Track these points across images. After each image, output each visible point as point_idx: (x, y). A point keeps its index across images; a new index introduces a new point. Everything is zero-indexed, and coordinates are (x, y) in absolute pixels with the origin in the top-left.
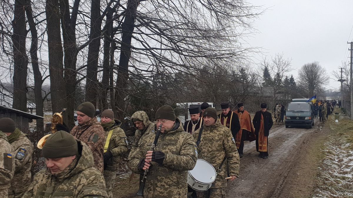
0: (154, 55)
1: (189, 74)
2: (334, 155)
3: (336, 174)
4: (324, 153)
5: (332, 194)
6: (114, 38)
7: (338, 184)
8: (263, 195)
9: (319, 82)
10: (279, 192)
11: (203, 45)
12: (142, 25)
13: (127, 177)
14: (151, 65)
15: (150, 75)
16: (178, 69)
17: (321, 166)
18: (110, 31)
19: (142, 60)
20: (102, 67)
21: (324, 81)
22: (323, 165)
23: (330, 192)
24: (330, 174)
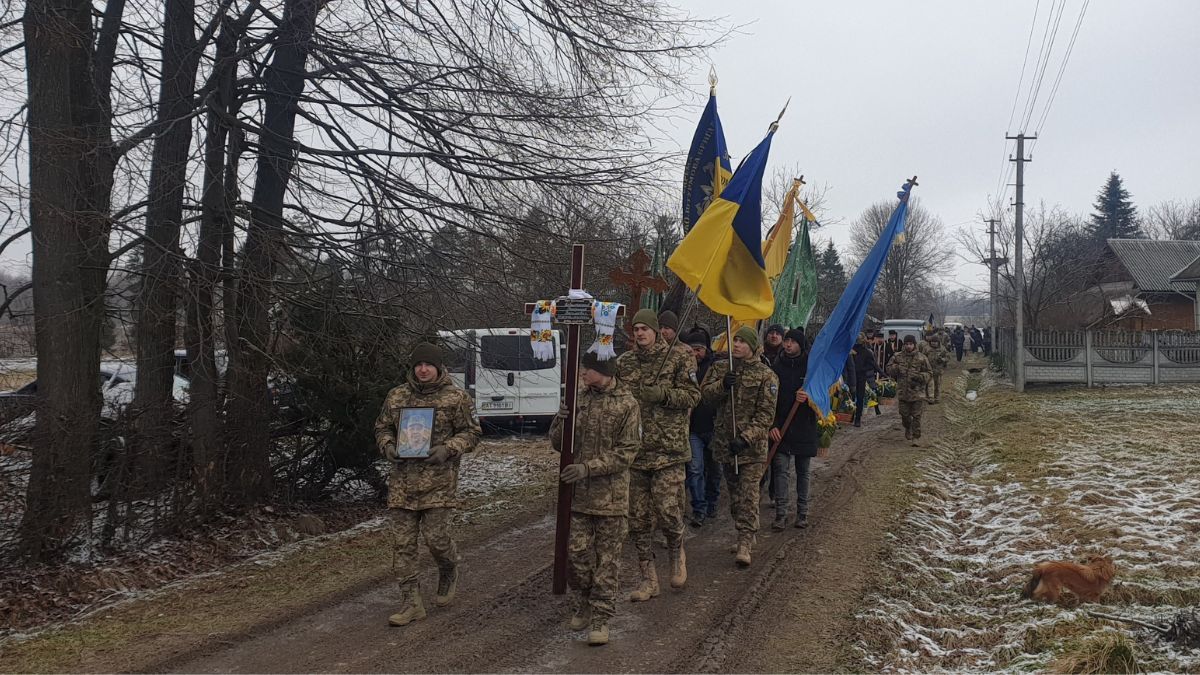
0: (367, 172)
1: (482, 234)
2: (944, 499)
3: (940, 554)
4: (911, 493)
5: (917, 610)
6: (239, 116)
7: (944, 582)
8: (704, 610)
9: (918, 265)
10: (754, 601)
11: (530, 142)
12: (327, 71)
13: (278, 562)
14: (356, 204)
15: (353, 237)
16: (448, 218)
17: (895, 531)
18: (226, 92)
19: (329, 189)
20: (199, 209)
21: (937, 263)
22: (903, 527)
23: (913, 603)
24: (921, 552)
